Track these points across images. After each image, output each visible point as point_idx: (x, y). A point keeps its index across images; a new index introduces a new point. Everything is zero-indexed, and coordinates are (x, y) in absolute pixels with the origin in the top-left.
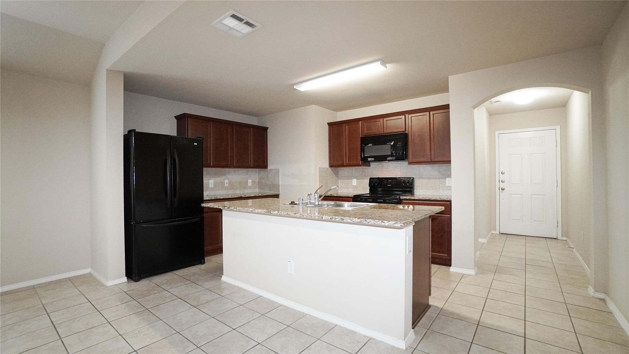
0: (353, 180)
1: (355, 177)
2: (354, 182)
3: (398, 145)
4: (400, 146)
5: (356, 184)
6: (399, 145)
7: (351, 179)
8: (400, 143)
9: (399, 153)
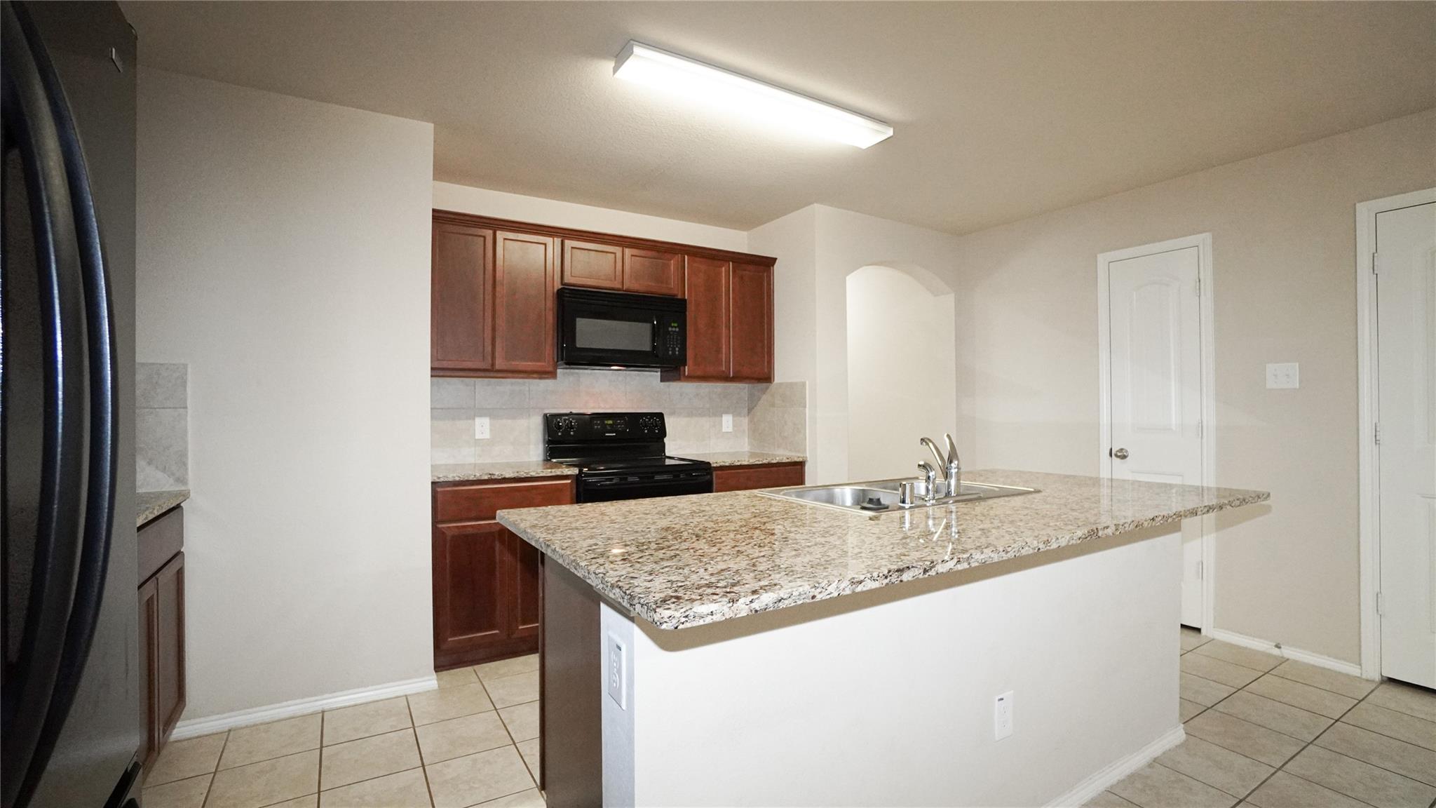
0: (478, 421)
1: (491, 413)
2: (482, 427)
3: (670, 329)
4: (675, 331)
5: (487, 435)
6: (674, 329)
7: (468, 418)
8: (676, 325)
9: (674, 350)
